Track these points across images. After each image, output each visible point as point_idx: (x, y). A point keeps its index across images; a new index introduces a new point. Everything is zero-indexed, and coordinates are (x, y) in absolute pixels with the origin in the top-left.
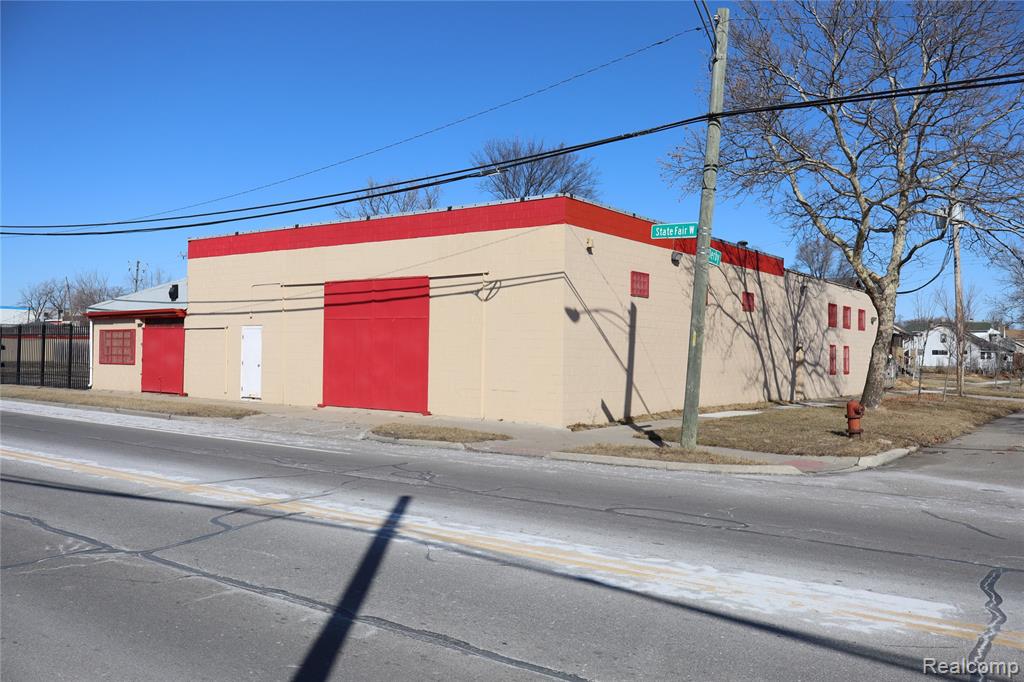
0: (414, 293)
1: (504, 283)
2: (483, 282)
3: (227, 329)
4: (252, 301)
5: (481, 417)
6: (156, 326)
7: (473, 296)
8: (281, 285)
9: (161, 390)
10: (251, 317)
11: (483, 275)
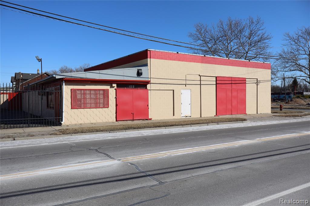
0: (242, 82)
1: (261, 81)
2: (257, 81)
3: (173, 90)
4: (186, 80)
5: (257, 113)
6: (125, 88)
7: (255, 84)
8: (199, 75)
9: (133, 119)
10: (186, 86)
11: (257, 79)
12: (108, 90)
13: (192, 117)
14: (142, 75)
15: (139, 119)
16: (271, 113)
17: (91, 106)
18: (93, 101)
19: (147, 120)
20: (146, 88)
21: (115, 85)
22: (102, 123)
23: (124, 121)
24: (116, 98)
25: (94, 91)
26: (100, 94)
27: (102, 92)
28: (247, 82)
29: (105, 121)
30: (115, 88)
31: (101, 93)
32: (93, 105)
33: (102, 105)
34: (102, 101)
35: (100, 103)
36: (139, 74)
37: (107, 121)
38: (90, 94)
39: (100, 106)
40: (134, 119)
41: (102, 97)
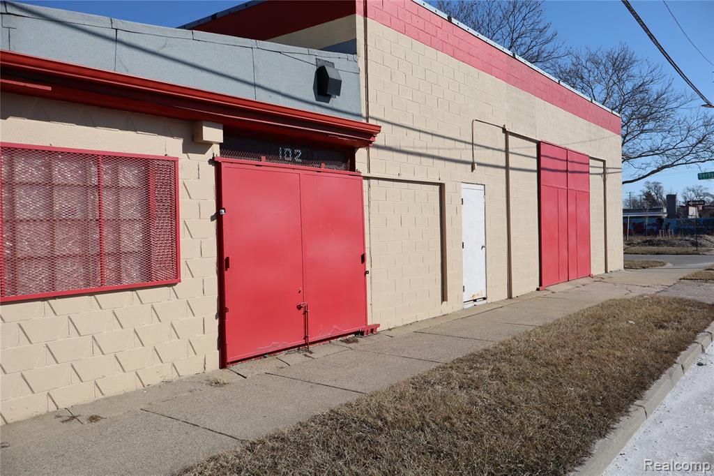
0: (585, 167)
1: (610, 171)
2: (604, 167)
3: (442, 186)
4: (473, 144)
5: (606, 272)
6: (263, 158)
7: (600, 176)
8: (504, 130)
9: (306, 338)
10: (473, 169)
11: (604, 161)
12: (175, 161)
13: (489, 300)
14: (339, 95)
15: (329, 335)
16: (625, 268)
17: (52, 279)
18: (67, 242)
19: (362, 333)
20: (352, 168)
21: (213, 134)
22: (136, 392)
23: (263, 356)
24: (218, 217)
25: (75, 166)
26: (116, 188)
27: (129, 177)
28: (592, 170)
29: (153, 379)
30: (209, 155)
31: (123, 182)
32: (70, 272)
33: (133, 272)
34: (132, 239)
35: (118, 255)
36: (325, 85)
37: (171, 376)
38: (49, 185)
39: (119, 279)
40: (310, 340)
41: (130, 207)
